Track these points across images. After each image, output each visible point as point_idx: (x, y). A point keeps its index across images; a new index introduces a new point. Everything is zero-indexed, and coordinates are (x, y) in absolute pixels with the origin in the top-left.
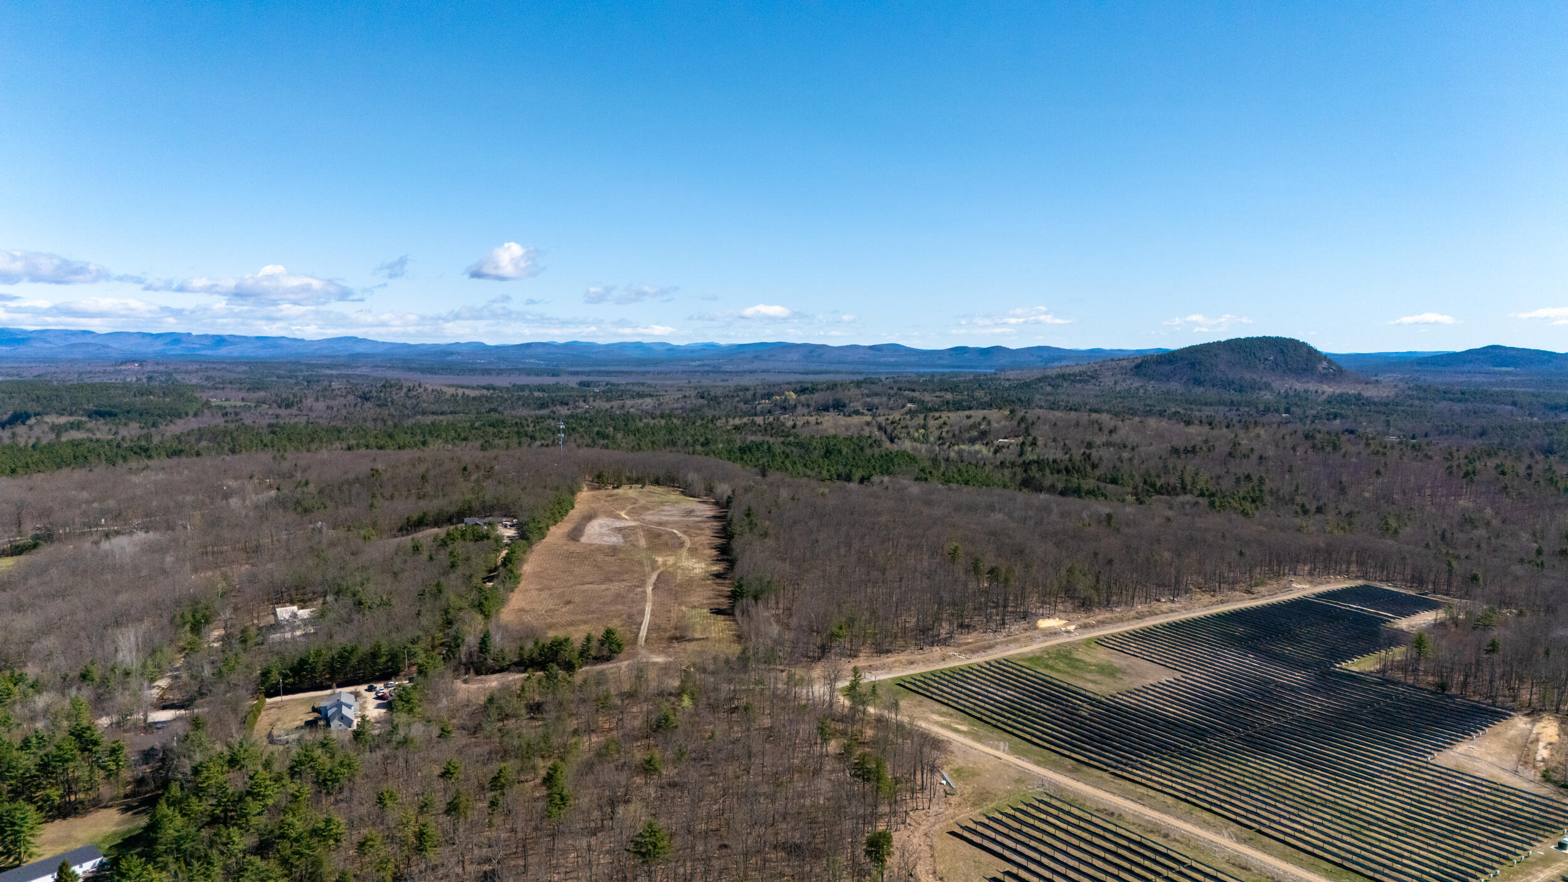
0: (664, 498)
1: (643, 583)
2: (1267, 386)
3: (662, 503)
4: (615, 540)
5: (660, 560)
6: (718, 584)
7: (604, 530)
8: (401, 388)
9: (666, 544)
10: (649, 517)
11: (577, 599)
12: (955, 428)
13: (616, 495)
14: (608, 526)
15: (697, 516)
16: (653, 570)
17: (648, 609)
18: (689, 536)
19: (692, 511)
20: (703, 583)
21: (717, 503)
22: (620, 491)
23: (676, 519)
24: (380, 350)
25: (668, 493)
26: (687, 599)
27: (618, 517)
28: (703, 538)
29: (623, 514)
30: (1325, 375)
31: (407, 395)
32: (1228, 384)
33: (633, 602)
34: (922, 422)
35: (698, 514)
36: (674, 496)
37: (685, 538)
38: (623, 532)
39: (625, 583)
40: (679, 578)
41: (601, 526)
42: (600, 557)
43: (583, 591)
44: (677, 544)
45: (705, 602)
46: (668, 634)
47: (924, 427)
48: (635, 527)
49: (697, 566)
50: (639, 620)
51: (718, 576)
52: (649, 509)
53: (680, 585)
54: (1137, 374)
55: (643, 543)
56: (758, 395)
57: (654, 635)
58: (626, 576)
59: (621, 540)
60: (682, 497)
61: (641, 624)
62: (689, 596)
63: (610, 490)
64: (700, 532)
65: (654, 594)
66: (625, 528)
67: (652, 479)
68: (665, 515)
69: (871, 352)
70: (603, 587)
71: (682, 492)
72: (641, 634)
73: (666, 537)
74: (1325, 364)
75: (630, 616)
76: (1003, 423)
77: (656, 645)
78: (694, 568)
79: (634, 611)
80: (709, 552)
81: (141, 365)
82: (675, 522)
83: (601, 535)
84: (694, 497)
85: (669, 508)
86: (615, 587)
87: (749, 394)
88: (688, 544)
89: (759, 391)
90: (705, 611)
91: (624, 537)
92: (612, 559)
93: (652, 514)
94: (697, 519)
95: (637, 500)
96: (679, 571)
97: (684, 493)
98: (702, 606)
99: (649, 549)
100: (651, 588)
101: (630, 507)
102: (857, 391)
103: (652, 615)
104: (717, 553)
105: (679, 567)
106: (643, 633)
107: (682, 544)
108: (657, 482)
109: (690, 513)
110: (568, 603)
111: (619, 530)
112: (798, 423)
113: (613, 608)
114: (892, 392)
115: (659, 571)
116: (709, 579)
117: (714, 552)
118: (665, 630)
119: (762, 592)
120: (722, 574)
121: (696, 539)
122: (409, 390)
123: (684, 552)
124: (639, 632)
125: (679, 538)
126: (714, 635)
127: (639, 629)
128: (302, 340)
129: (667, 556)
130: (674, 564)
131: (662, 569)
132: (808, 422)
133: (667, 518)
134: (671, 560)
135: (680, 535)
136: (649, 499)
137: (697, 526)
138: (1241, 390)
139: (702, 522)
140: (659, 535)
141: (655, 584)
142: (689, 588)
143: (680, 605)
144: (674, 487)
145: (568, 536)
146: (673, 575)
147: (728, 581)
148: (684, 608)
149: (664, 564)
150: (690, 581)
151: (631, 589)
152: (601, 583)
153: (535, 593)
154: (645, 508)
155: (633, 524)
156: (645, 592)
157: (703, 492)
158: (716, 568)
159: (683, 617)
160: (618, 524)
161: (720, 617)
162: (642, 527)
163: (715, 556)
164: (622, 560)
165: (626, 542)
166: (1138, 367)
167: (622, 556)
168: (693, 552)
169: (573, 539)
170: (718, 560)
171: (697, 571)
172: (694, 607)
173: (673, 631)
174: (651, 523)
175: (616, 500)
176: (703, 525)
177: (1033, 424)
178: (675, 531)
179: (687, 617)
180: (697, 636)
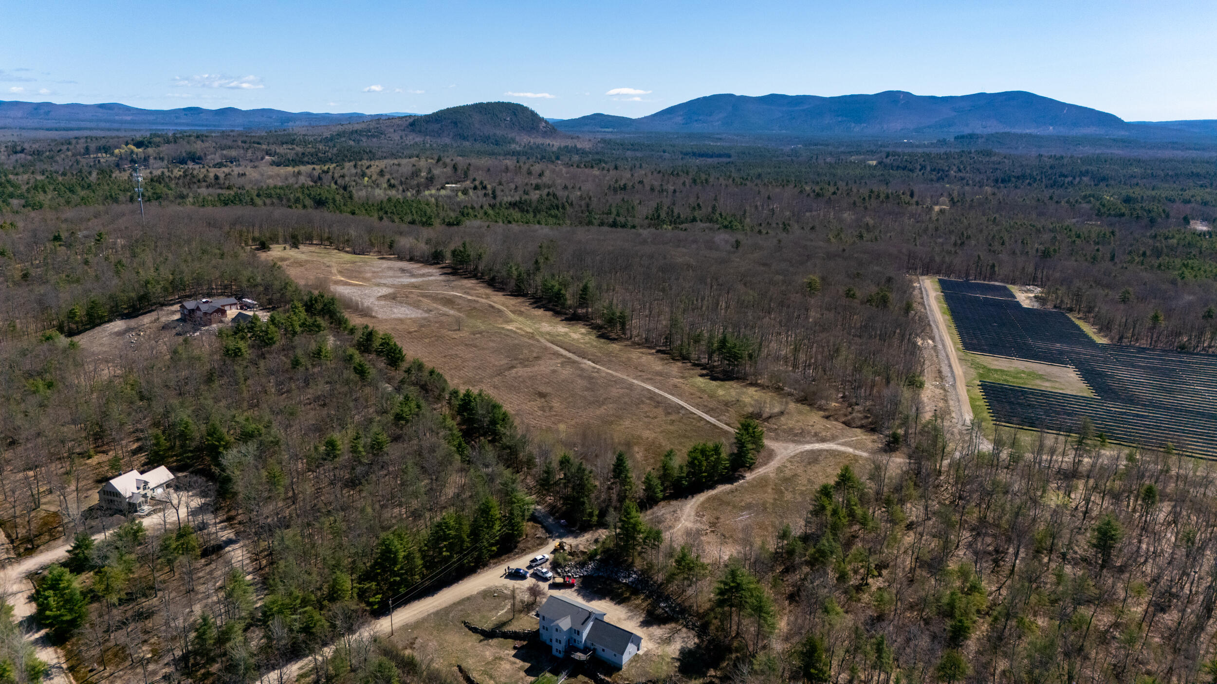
1: (566, 357)
2: (513, 140)
3: (353, 264)
4: (410, 311)
6: (629, 347)
10: (381, 280)
15: (427, 275)
16: (535, 340)
17: (652, 388)
19: (404, 270)
22: (278, 253)
23: (413, 280)
29: (347, 280)
30: (545, 132)
32: (486, 139)
33: (613, 381)
35: (419, 272)
37: (481, 300)
38: (400, 301)
42: (451, 334)
43: (532, 378)
44: (490, 309)
45: (674, 369)
48: (401, 293)
49: (560, 330)
51: (605, 337)
54: (413, 131)
55: (449, 311)
57: (725, 418)
58: (528, 353)
69: (101, 110)
70: (542, 369)
72: (710, 421)
73: (461, 302)
74: (544, 124)
78: (566, 333)
79: (643, 392)
80: (538, 313)
82: (425, 284)
85: (374, 269)
87: (81, 149)
88: (500, 307)
89: (92, 146)
91: (413, 306)
92: (467, 334)
93: (376, 277)
94: (435, 278)
96: (560, 338)
98: (686, 375)
99: (470, 317)
100: (590, 362)
101: (333, 270)
104: (549, 313)
106: (709, 418)
107: (494, 308)
109: (407, 272)
115: (544, 341)
116: (607, 343)
117: (546, 312)
123: (515, 317)
127: (694, 414)
129: (506, 323)
130: (537, 331)
131: (540, 338)
133: (403, 280)
134: (523, 327)
135: (468, 297)
138: (497, 143)
139: (451, 280)
140: (449, 300)
147: (627, 343)
149: (528, 332)
152: (525, 365)
154: (352, 270)
155: (388, 290)
159: (702, 390)
161: (734, 384)
163: (554, 316)
164: (479, 334)
165: (426, 311)
166: (412, 124)
167: (465, 329)
170: (565, 320)
171: (575, 336)
172: (683, 377)
173: (731, 409)
176: (465, 285)
178: (456, 294)
180: (768, 410)
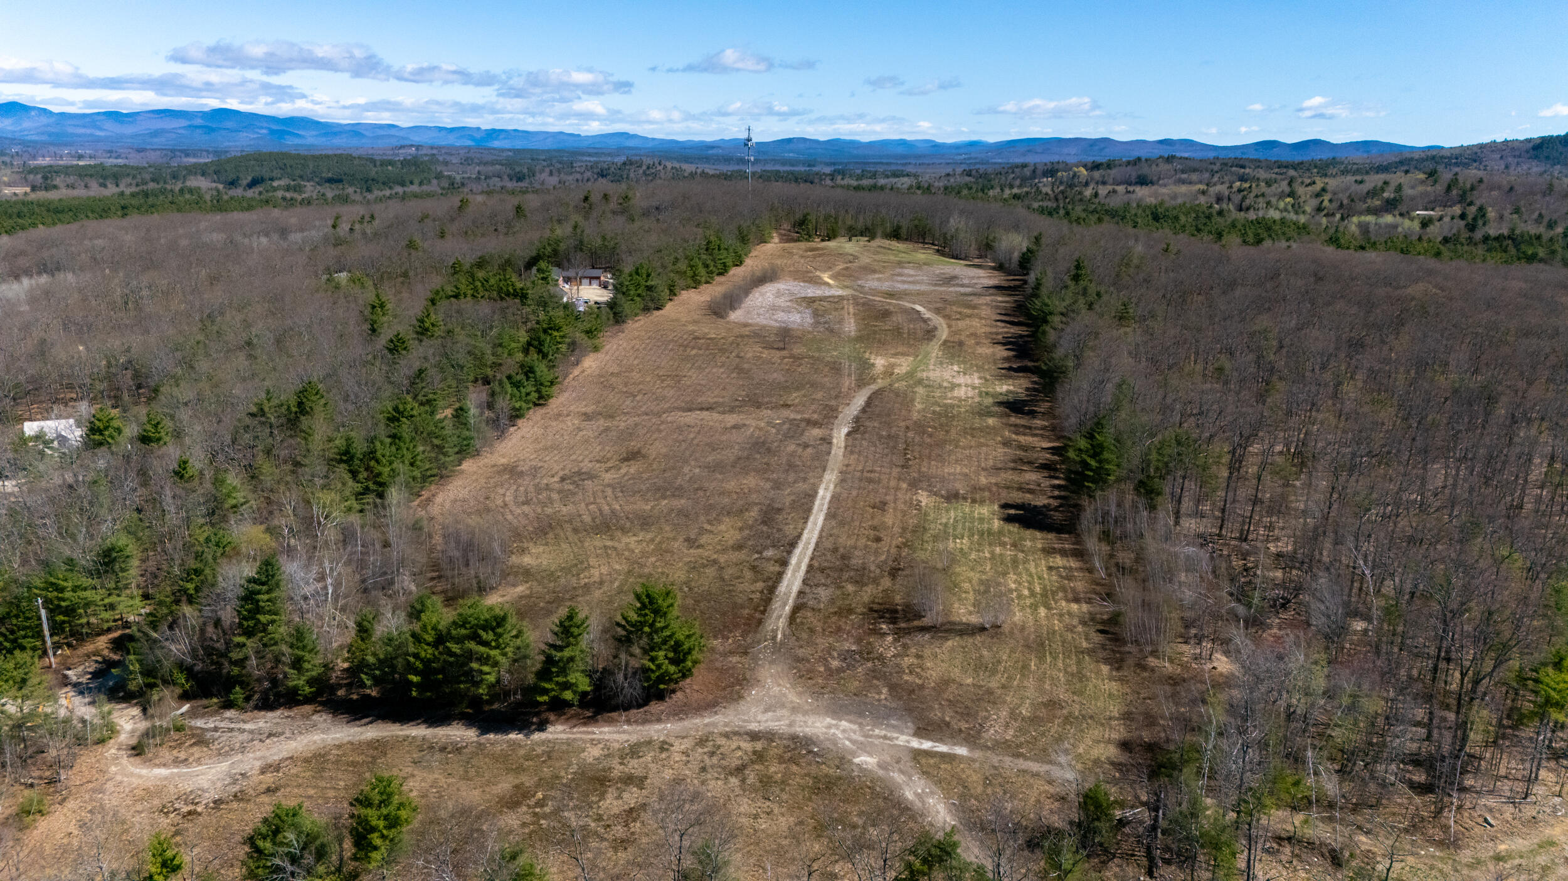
0: (904, 257)
1: (830, 415)
3: (900, 264)
4: (799, 319)
5: (880, 363)
6: (1017, 429)
7: (782, 302)
8: (640, 166)
9: (897, 332)
10: (872, 283)
11: (657, 448)
12: (1341, 195)
13: (822, 249)
14: (792, 294)
15: (962, 286)
16: (861, 383)
17: (824, 495)
18: (947, 317)
19: (955, 277)
20: (977, 422)
21: (1000, 267)
22: (832, 244)
23: (923, 288)
24: (650, 145)
25: (915, 251)
26: (932, 468)
27: (817, 282)
28: (976, 323)
29: (826, 277)
31: (644, 172)
33: (791, 466)
34: (1287, 190)
35: (966, 281)
36: (923, 254)
37: (938, 321)
38: (815, 305)
39: (786, 413)
40: (919, 406)
41: (779, 294)
42: (752, 351)
43: (680, 429)
44: (920, 334)
45: (983, 480)
46: (868, 593)
47: (1292, 194)
48: (841, 298)
49: (961, 380)
50: (790, 530)
51: (1014, 406)
52: (874, 271)
53: (920, 428)
55: (850, 326)
56: (1039, 172)
57: (824, 594)
58: (794, 397)
59: (809, 320)
60: (936, 257)
61: (793, 545)
62: (940, 458)
63: (817, 243)
64: (968, 311)
65: (849, 449)
66: (822, 299)
67: (888, 230)
68: (904, 282)
70: (731, 419)
71: (938, 251)
72: (782, 588)
73: (899, 319)
75: (769, 516)
76: (1421, 188)
77: (822, 642)
78: (954, 386)
79: (786, 497)
80: (986, 350)
81: (417, 149)
82: (919, 293)
83: (774, 308)
84: (956, 258)
85: (912, 272)
86: (756, 422)
87: (1027, 172)
88: (944, 334)
89: (1040, 168)
90: (984, 511)
91: (816, 314)
92: (776, 355)
93: (879, 279)
94: (962, 290)
95: (856, 257)
96: (920, 390)
97: (940, 252)
98: (975, 495)
99: (859, 339)
100: (845, 430)
101: (841, 266)
102: (1168, 167)
103: (830, 516)
104: (1006, 354)
105: (920, 382)
106: (792, 582)
107: (930, 333)
108: (895, 234)
109: (950, 280)
110: (632, 456)
111: (810, 301)
112: (1100, 192)
113: (731, 485)
114: (1216, 168)
115: (874, 387)
116: (990, 414)
117: (1001, 352)
118: (861, 578)
119: (1165, 471)
120: (1024, 403)
121: (961, 324)
122: (648, 168)
123: (934, 349)
124: (780, 575)
125: (925, 321)
126: (1018, 616)
127: (784, 563)
128: (579, 135)
129: (895, 355)
130: (910, 374)
131: (881, 383)
132: (1114, 191)
133: (906, 286)
134: (904, 365)
135: (927, 315)
136: (877, 257)
137: (966, 303)
139: (974, 294)
140: (886, 314)
141: (857, 420)
142: (941, 435)
143: (914, 485)
144: (924, 243)
145: (710, 307)
146: (906, 399)
147: (1038, 422)
148: (924, 498)
149: (889, 372)
150: (946, 417)
151: (794, 430)
152: (732, 410)
153: (572, 422)
154: (869, 270)
155: (840, 292)
156: (827, 441)
157: (973, 251)
158: (1004, 388)
159: (920, 529)
160: (812, 291)
161: (1035, 539)
162: (855, 298)
163: (1007, 359)
164: (796, 358)
165: (818, 323)
167: (798, 350)
168: (954, 349)
169: (715, 313)
170: (1010, 369)
171: (961, 393)
172: (953, 497)
173: (886, 582)
174: (875, 292)
175: (820, 255)
176: (976, 301)
177: (1472, 188)
178: (919, 308)
179: (935, 528)
180: (963, 612)
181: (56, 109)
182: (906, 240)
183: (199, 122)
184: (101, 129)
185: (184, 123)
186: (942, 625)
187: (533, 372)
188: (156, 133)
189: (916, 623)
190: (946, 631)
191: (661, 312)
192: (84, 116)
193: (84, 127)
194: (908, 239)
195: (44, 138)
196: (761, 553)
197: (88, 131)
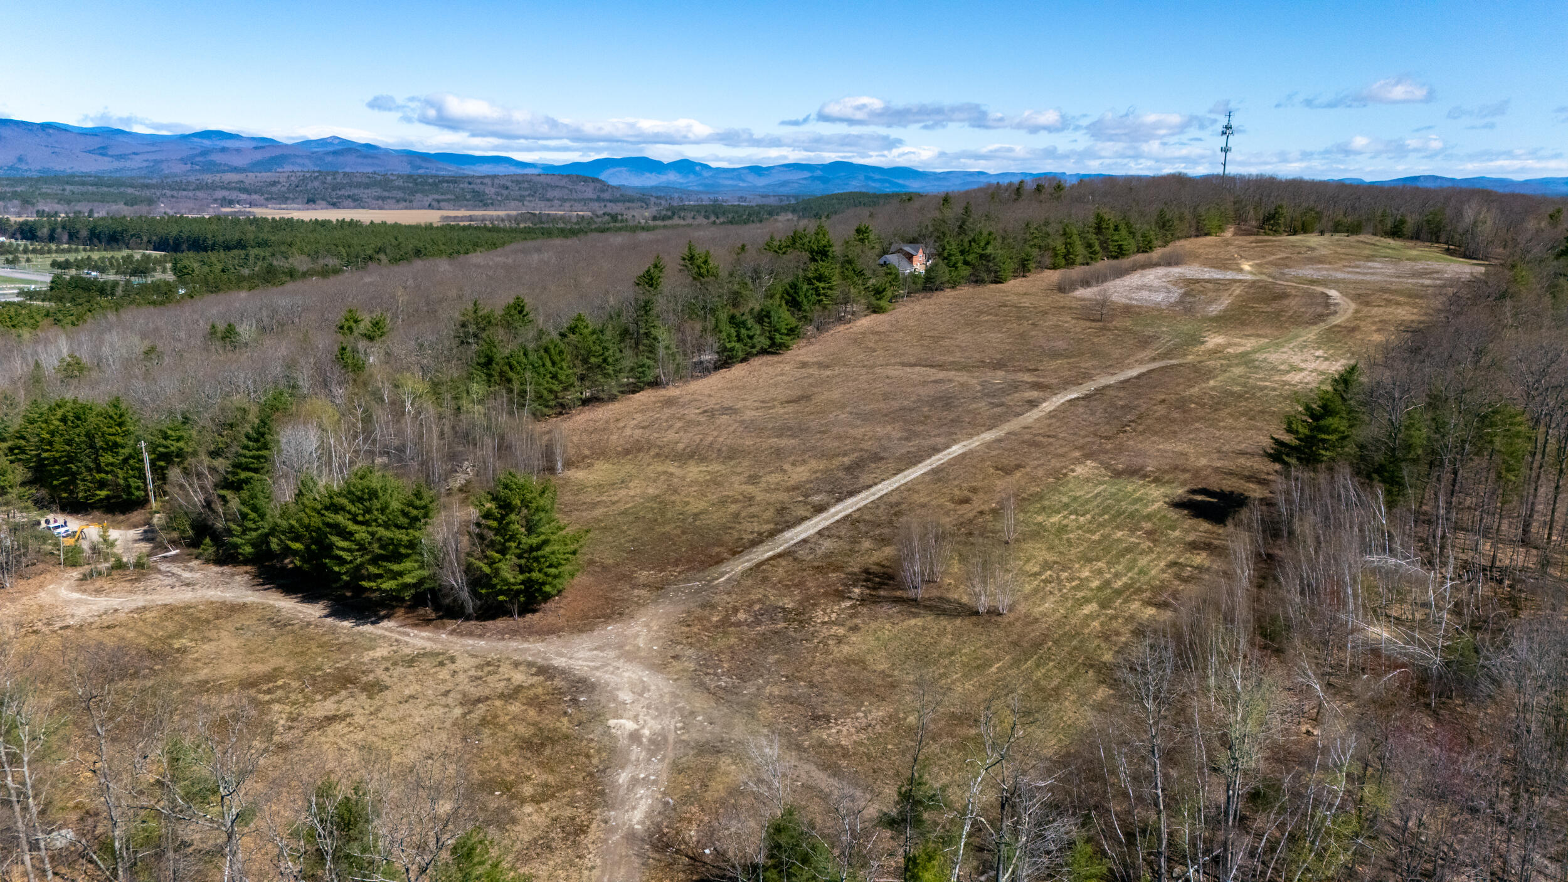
1: (1073, 381)
3: (1370, 257)
4: (1158, 298)
5: (1216, 341)
7: (1158, 283)
10: (1304, 271)
11: (831, 394)
16: (1161, 357)
17: (954, 451)
18: (1365, 303)
26: (1144, 443)
27: (1229, 268)
28: (1401, 310)
29: (1246, 265)
33: (953, 421)
36: (1418, 251)
37: (1347, 306)
38: (1197, 287)
39: (1021, 376)
41: (1165, 276)
42: (1057, 320)
43: (877, 379)
44: (1306, 318)
45: (1203, 462)
46: (884, 554)
48: (1238, 281)
49: (1313, 365)
50: (867, 479)
52: (1322, 262)
53: (1180, 402)
55: (1219, 307)
57: (828, 546)
58: (1055, 363)
59: (1172, 299)
61: (853, 493)
62: (1170, 435)
65: (1053, 414)
66: (1213, 281)
68: (1352, 273)
70: (945, 375)
72: (789, 533)
73: (1293, 302)
75: (862, 463)
78: (1294, 370)
79: (905, 448)
80: (1384, 337)
83: (1141, 288)
84: (1470, 257)
86: (970, 380)
88: (1340, 318)
90: (1160, 492)
91: (1188, 294)
93: (1318, 269)
96: (1237, 370)
97: (1448, 251)
98: (1165, 475)
99: (1217, 319)
100: (1073, 396)
101: (1280, 256)
103: (934, 471)
105: (1249, 362)
106: (808, 529)
107: (1321, 318)
109: (1425, 274)
111: (1194, 283)
113: (859, 431)
115: (1172, 362)
118: (893, 537)
121: (1378, 310)
123: (1309, 334)
124: (802, 521)
125: (1328, 305)
126: (1044, 608)
127: (821, 510)
130: (1244, 355)
131: (1189, 359)
133: (1348, 276)
134: (1247, 346)
135: (1338, 300)
140: (1280, 297)
141: (1103, 388)
142: (1202, 412)
143: (1091, 455)
144: (1435, 242)
145: (1060, 283)
146: (1203, 376)
148: (1084, 469)
149: (1216, 350)
150: (1238, 397)
151: (1006, 390)
152: (960, 369)
155: (1246, 277)
156: (1035, 403)
159: (1035, 498)
160: (1210, 275)
161: (1192, 531)
162: (1256, 281)
165: (1180, 302)
168: (1339, 334)
169: (1060, 289)
171: (1296, 377)
172: (1128, 472)
174: (1297, 278)
175: (1264, 247)
176: (1431, 291)
178: (1333, 293)
179: (1057, 500)
181: (714, 165)
182: (1412, 238)
183: (819, 173)
184: (744, 181)
185: (807, 174)
186: (924, 599)
187: (769, 318)
188: (784, 184)
189: (899, 593)
190: (925, 607)
191: (999, 286)
192: (734, 170)
193: (732, 179)
194: (1416, 236)
195: (701, 188)
196: (806, 496)
197: (735, 183)
